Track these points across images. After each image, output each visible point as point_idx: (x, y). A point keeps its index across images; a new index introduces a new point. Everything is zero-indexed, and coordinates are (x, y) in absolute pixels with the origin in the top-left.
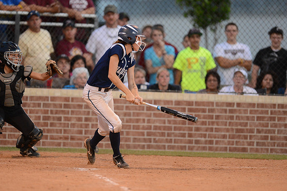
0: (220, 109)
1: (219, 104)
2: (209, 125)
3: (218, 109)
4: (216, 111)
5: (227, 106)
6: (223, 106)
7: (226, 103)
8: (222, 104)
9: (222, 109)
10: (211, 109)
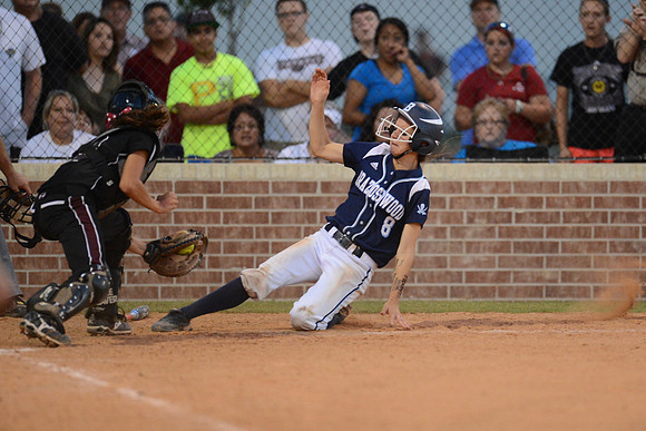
0: (284, 198)
1: (281, 186)
2: (258, 236)
3: (277, 198)
4: (275, 202)
5: (299, 191)
6: (289, 191)
7: (298, 183)
8: (289, 185)
9: (289, 199)
10: (263, 199)
